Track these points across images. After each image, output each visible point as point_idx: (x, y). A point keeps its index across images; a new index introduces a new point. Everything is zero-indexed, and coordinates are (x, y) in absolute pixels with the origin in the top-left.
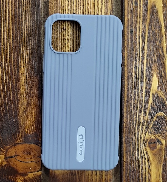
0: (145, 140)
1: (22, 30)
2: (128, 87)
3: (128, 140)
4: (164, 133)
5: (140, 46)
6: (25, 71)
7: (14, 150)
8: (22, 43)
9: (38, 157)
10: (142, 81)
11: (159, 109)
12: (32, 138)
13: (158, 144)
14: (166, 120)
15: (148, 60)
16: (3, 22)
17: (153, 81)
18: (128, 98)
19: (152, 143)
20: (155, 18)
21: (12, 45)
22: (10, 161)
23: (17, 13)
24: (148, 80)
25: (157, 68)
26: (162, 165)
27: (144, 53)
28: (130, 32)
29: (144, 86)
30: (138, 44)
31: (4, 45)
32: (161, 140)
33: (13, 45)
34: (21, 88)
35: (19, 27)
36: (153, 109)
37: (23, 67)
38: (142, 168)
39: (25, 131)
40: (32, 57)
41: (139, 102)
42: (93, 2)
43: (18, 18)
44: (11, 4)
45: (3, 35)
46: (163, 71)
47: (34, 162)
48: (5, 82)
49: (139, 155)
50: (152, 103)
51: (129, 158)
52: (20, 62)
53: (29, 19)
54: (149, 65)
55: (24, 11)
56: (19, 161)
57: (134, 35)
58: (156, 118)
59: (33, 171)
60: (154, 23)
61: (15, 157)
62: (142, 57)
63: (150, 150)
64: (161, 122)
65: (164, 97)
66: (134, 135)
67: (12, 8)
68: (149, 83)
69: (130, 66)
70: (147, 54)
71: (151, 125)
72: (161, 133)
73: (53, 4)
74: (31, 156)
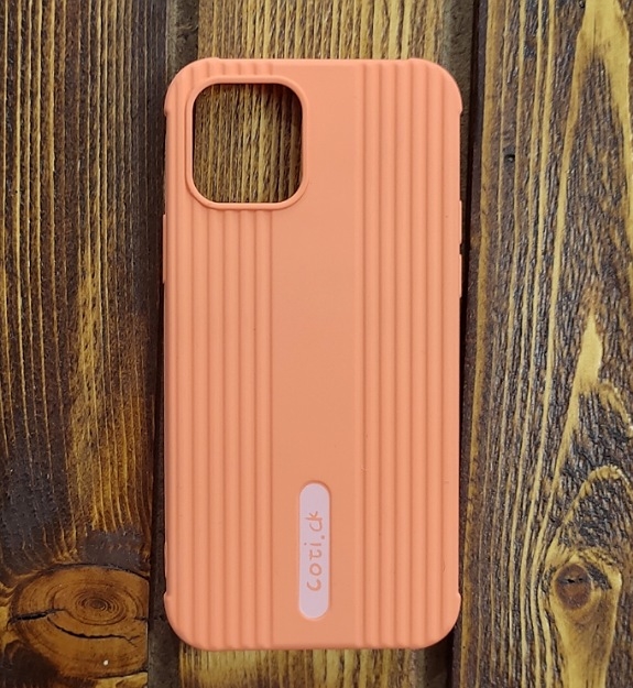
0: (547, 569)
1: (93, 137)
2: (488, 366)
3: (481, 566)
4: (616, 546)
5: (537, 211)
6: (97, 292)
7: (45, 589)
8: (92, 188)
9: (136, 618)
10: (541, 346)
11: (604, 454)
12: (116, 547)
13: (593, 586)
14: (628, 496)
15: (568, 266)
16: (23, 103)
17: (584, 345)
18: (485, 410)
19: (571, 581)
20: (600, 109)
21: (52, 190)
22: (31, 632)
23: (74, 73)
24: (563, 343)
25: (599, 299)
26: (606, 665)
27: (553, 241)
28: (502, 160)
29: (549, 366)
30: (529, 204)
31: (23, 192)
32: (607, 570)
33: (56, 191)
34: (82, 357)
35: (83, 125)
36: (580, 452)
37: (93, 276)
38: (532, 674)
39: (89, 520)
40: (127, 240)
41: (526, 425)
42: (368, 41)
43: (78, 91)
44: (53, 35)
45: (19, 153)
46: (624, 312)
47: (120, 637)
48: (23, 329)
49: (519, 625)
50: (578, 432)
51: (480, 636)
52: (82, 259)
53: (122, 95)
54: (570, 286)
55: (102, 66)
56: (63, 630)
57: (517, 171)
58: (588, 488)
59: (114, 671)
60: (595, 128)
61: (49, 615)
62: (545, 253)
63: (564, 608)
64: (608, 501)
65: (622, 410)
66: (503, 550)
67: (58, 52)
68: (569, 354)
69: (498, 286)
70: (566, 244)
71: (572, 513)
72: (605, 544)
73: (215, 42)
74: (108, 616)
